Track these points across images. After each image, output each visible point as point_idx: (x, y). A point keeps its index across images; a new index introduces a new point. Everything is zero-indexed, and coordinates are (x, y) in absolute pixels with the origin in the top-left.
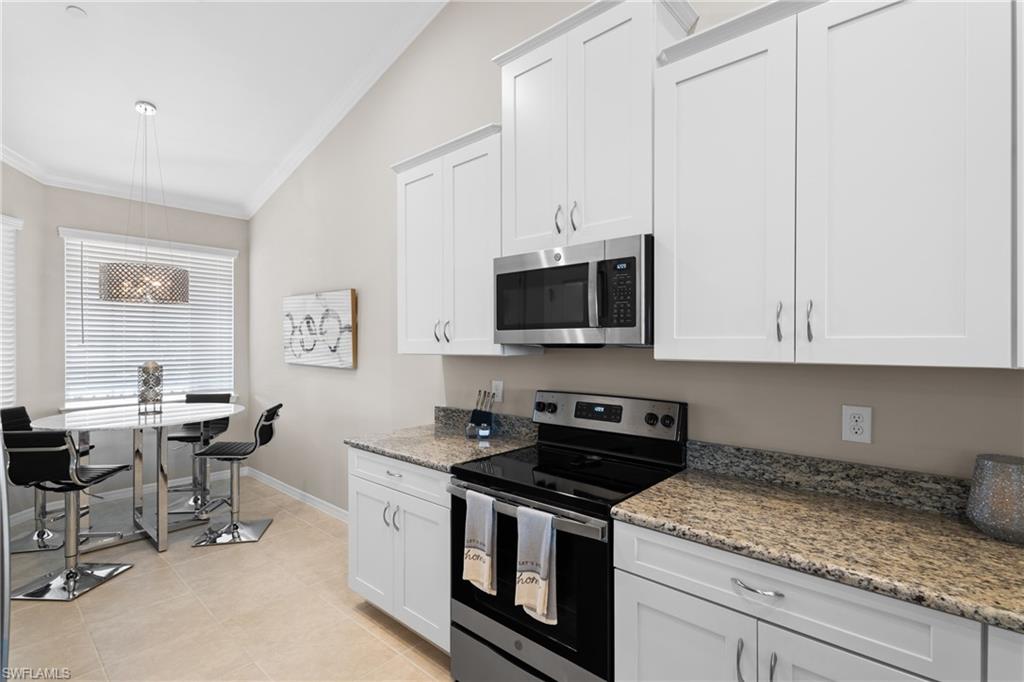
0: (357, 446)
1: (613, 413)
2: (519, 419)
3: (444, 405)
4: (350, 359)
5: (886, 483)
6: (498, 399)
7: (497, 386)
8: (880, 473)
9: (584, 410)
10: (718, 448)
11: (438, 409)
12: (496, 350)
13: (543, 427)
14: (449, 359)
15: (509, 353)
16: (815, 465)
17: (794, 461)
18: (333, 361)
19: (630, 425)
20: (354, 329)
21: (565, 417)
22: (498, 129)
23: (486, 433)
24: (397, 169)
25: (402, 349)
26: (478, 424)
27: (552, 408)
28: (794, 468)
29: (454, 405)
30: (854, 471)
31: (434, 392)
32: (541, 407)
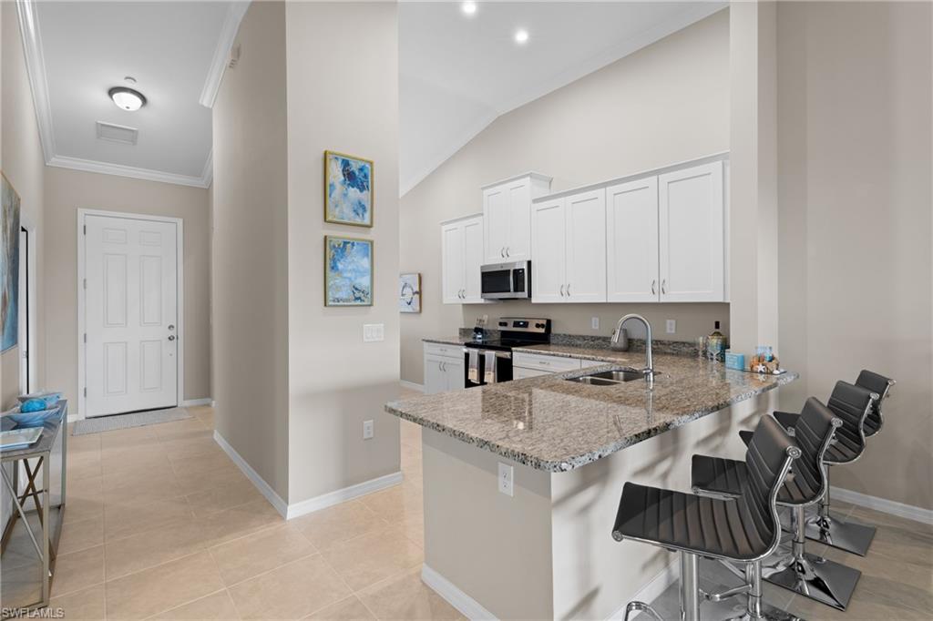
0: (427, 341)
1: (526, 325)
2: (494, 331)
3: (463, 327)
4: (418, 308)
5: (600, 341)
6: (485, 322)
7: (485, 317)
8: (599, 338)
9: (516, 324)
10: (559, 335)
11: (461, 329)
12: (482, 301)
13: (503, 332)
14: (465, 306)
15: (488, 302)
16: (584, 338)
17: (578, 337)
18: (409, 309)
19: (532, 329)
20: (420, 293)
21: (510, 328)
22: (482, 214)
23: (480, 336)
24: (442, 224)
25: (444, 302)
26: (477, 333)
27: (505, 324)
28: (579, 339)
29: (467, 327)
30: (594, 338)
31: (459, 321)
32: (501, 324)
